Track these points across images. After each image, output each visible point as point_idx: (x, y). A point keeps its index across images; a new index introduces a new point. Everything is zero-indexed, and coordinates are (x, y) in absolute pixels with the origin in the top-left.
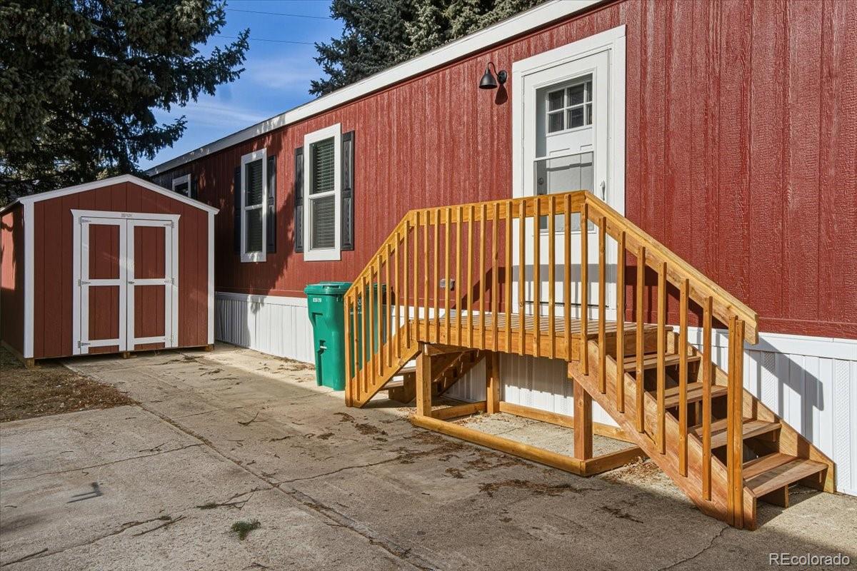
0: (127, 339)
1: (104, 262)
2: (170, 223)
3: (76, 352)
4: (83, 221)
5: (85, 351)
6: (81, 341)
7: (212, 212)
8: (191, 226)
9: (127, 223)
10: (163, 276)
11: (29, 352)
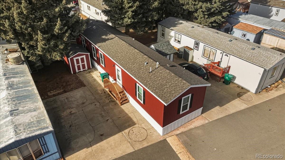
0: (82, 70)
1: (78, 62)
2: (84, 56)
3: (77, 72)
4: (75, 59)
5: (78, 72)
6: (77, 71)
7: (89, 54)
8: (87, 56)
9: (79, 58)
10: (84, 62)
11: (72, 73)
